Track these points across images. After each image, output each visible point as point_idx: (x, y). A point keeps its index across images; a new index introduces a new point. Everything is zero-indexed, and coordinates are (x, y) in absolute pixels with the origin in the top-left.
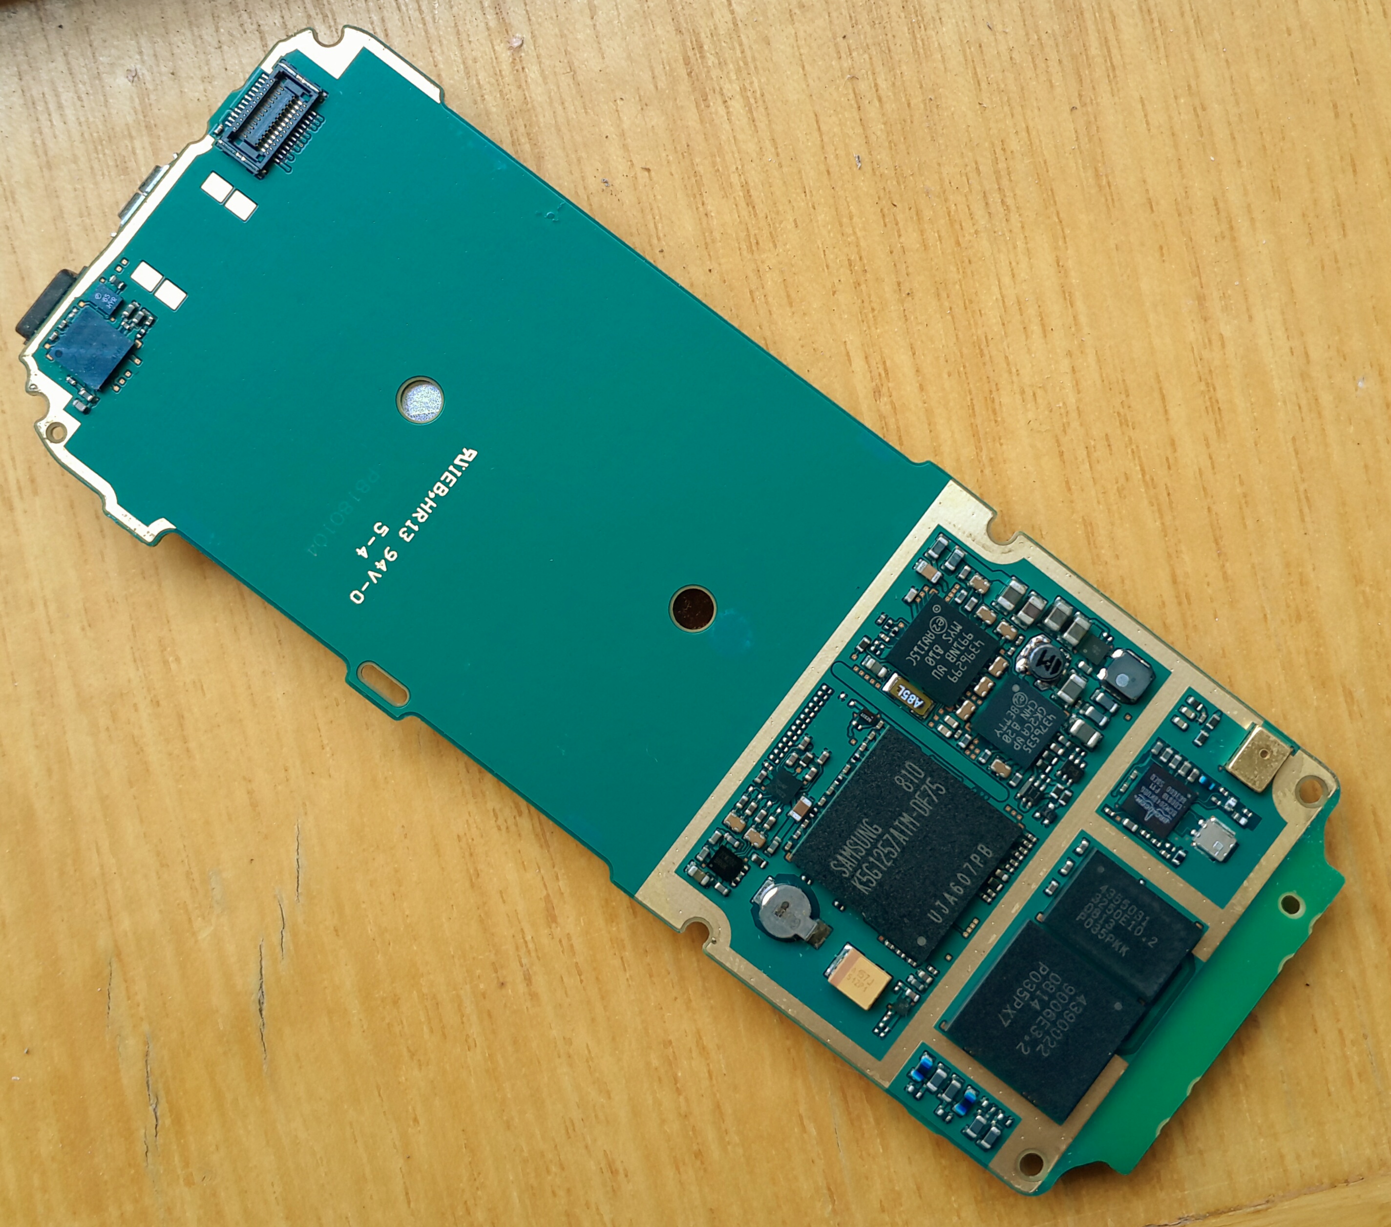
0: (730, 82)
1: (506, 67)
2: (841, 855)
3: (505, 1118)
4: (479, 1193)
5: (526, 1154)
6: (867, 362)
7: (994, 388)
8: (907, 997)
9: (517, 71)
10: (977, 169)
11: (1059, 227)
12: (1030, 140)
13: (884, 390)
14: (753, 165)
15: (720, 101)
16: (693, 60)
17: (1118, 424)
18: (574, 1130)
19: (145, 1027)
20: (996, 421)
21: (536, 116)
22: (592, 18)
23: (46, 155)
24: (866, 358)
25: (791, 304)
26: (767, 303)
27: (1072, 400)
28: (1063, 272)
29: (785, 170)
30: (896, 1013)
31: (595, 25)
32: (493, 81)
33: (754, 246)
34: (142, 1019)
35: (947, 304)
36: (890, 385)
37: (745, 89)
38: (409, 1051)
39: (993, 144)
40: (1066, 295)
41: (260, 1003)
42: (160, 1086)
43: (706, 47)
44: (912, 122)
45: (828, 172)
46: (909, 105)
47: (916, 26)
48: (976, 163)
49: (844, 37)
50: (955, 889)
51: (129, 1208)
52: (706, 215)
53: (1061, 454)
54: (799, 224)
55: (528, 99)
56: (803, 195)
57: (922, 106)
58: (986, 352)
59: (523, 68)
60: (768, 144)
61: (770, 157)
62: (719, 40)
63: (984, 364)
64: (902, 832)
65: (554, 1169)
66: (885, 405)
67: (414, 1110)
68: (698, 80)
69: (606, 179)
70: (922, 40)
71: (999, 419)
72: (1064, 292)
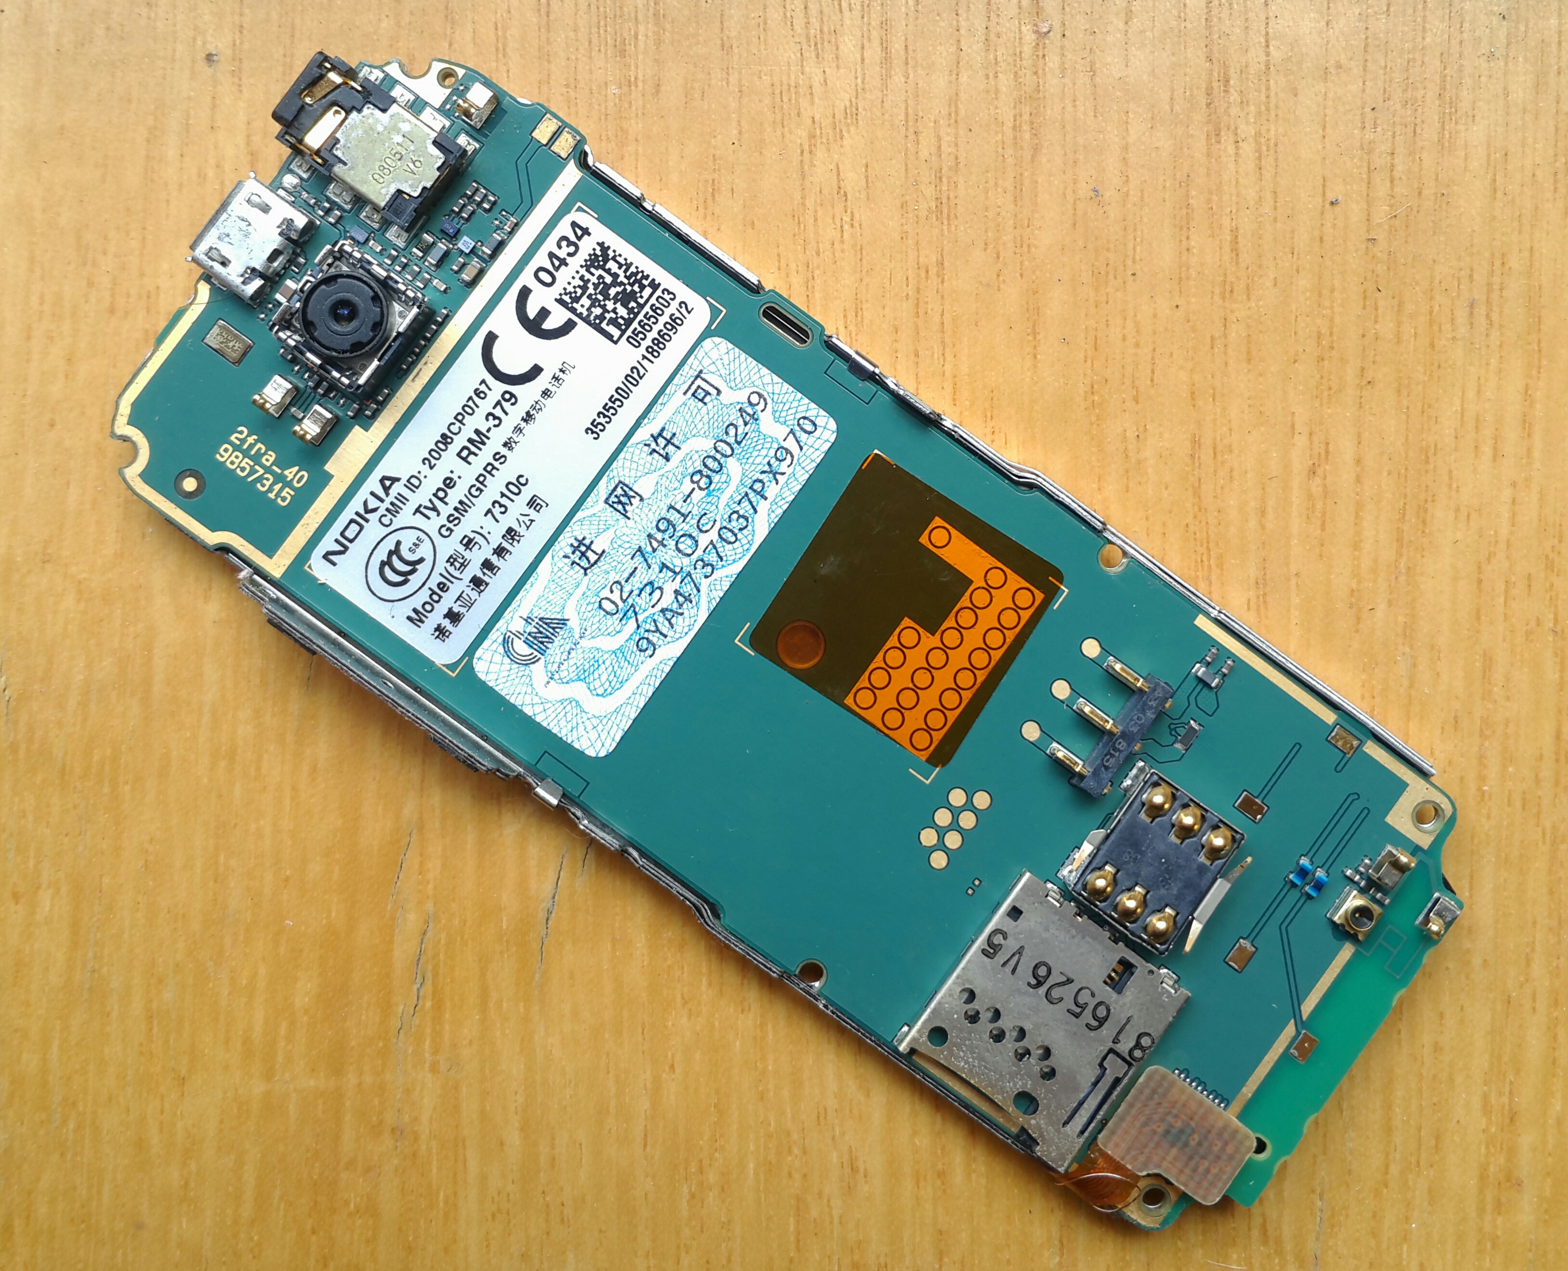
0: (1248, 123)
1: (1027, 50)
3: (761, 1088)
4: (717, 1155)
5: (772, 1129)
6: (1310, 439)
7: (1430, 499)
9: (1037, 56)
10: (1471, 276)
11: (1536, 356)
12: (1531, 261)
13: (1320, 471)
14: (1248, 212)
15: (1232, 139)
16: (1216, 92)
17: (1543, 566)
18: (825, 1118)
19: (429, 906)
20: (1423, 532)
21: (1044, 107)
22: (1126, 23)
23: (548, 16)
24: (1311, 434)
25: (1249, 361)
26: (1225, 353)
27: (1504, 531)
28: (1528, 401)
29: (1279, 225)
31: (1126, 31)
32: (1010, 60)
33: (1228, 292)
34: (428, 897)
35: (1405, 403)
36: (1327, 467)
37: (1260, 134)
38: (683, 998)
39: (1493, 255)
40: (1526, 424)
41: (549, 912)
42: (430, 967)
43: (1232, 82)
44: (1418, 212)
45: (1321, 239)
46: (1420, 194)
47: (1448, 117)
48: (1472, 270)
49: (1373, 109)
51: (368, 1079)
52: (1188, 250)
53: (1480, 581)
54: (1278, 284)
55: (1041, 87)
56: (1291, 255)
57: (1432, 198)
58: (1431, 460)
59: (1044, 56)
60: (1268, 196)
61: (1267, 208)
62: (1247, 79)
63: (1427, 471)
65: (796, 1151)
66: (1317, 486)
67: (673, 1055)
68: (1215, 112)
69: (1098, 188)
70: (1450, 133)
71: (1427, 531)
72: (1525, 421)
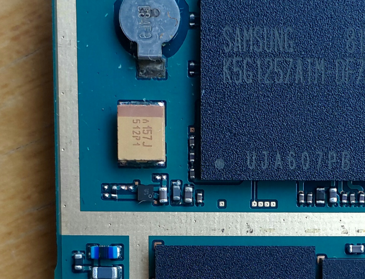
2: (242, 30)
8: (158, 192)
30: (135, 193)
50: (289, 159)
64: (305, 71)
